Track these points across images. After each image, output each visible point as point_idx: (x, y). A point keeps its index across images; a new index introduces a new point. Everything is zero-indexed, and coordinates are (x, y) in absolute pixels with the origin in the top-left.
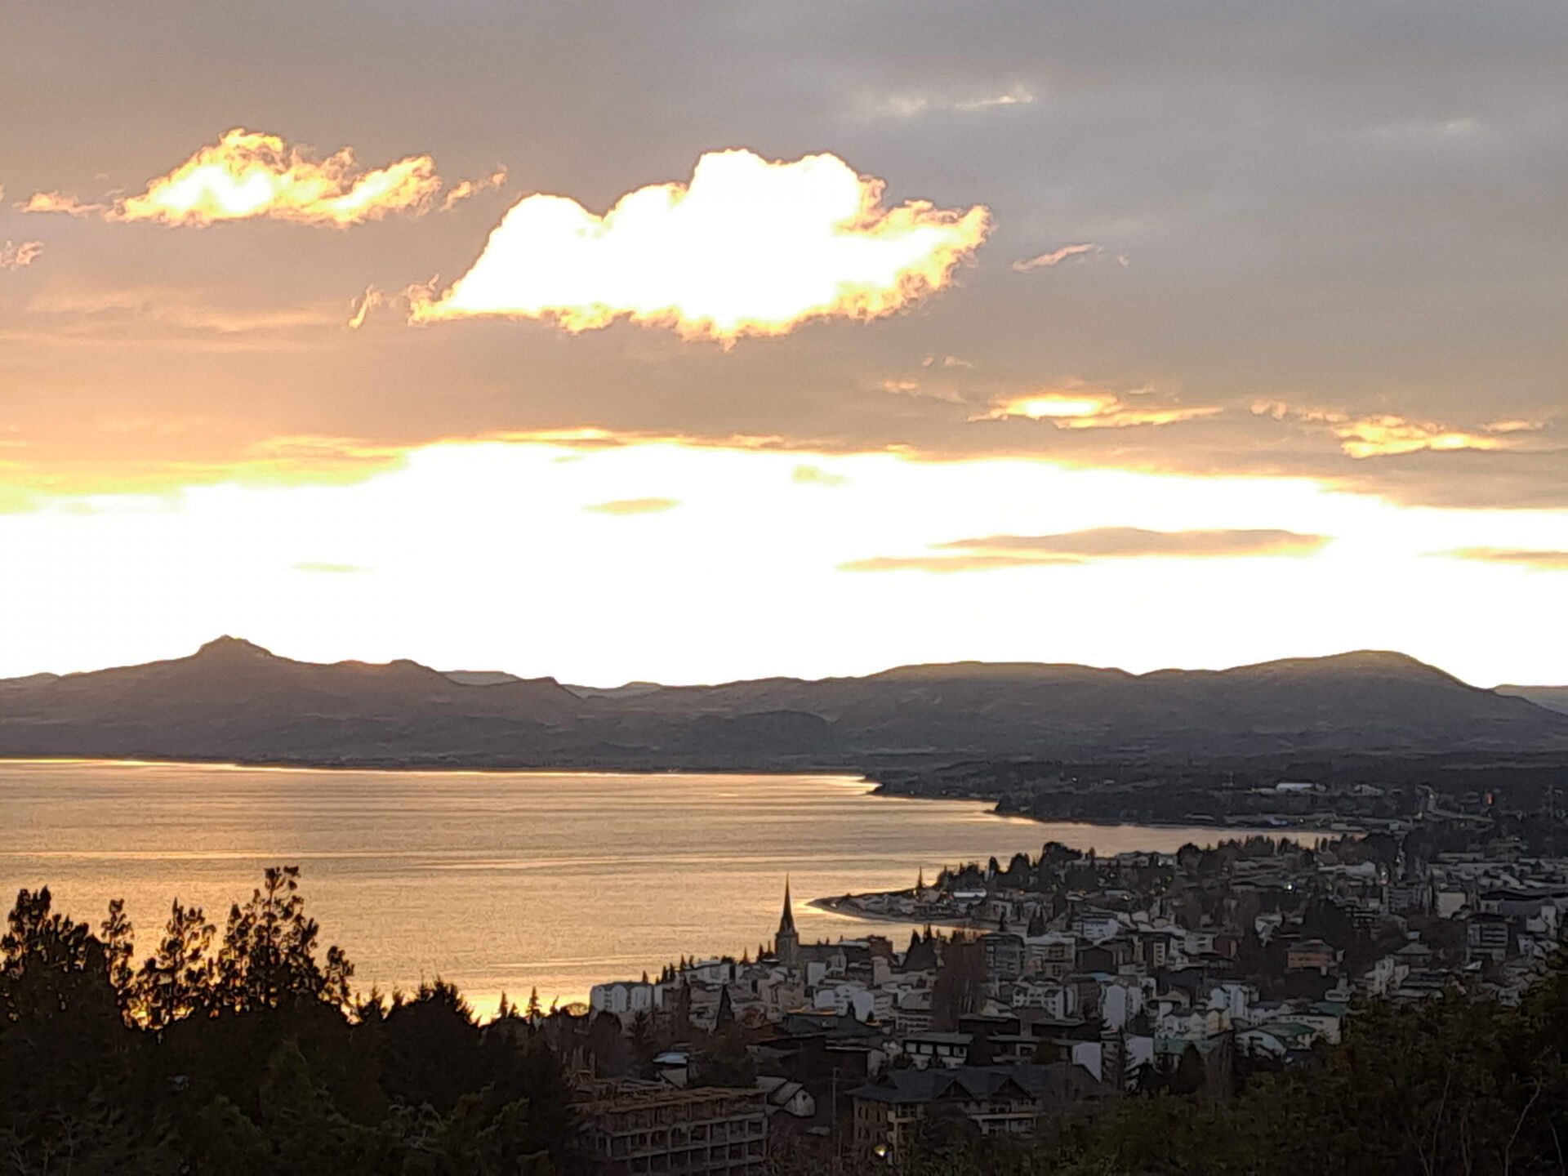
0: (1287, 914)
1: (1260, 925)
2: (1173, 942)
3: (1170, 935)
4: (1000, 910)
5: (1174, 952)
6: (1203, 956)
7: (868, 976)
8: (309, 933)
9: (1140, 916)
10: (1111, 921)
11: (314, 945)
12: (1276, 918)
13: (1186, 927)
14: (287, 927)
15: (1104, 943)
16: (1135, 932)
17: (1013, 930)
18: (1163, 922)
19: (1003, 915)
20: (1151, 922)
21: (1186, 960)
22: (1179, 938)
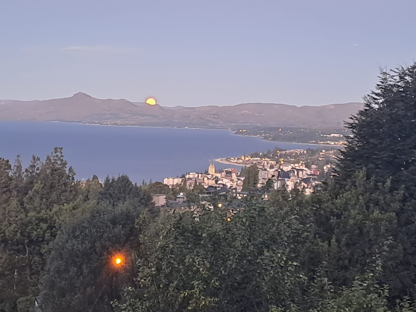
0: (332, 165)
1: (325, 168)
2: (304, 171)
3: (304, 170)
4: (263, 163)
5: (304, 174)
6: (311, 175)
7: (231, 177)
8: (64, 164)
9: (296, 165)
10: (289, 166)
11: (66, 167)
12: (329, 166)
13: (307, 168)
14: (59, 162)
15: (288, 171)
16: (295, 169)
17: (266, 168)
18: (302, 166)
19: (264, 164)
20: (299, 167)
21: (307, 176)
22: (305, 170)
